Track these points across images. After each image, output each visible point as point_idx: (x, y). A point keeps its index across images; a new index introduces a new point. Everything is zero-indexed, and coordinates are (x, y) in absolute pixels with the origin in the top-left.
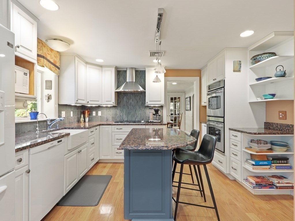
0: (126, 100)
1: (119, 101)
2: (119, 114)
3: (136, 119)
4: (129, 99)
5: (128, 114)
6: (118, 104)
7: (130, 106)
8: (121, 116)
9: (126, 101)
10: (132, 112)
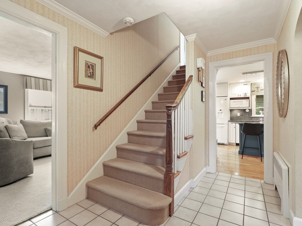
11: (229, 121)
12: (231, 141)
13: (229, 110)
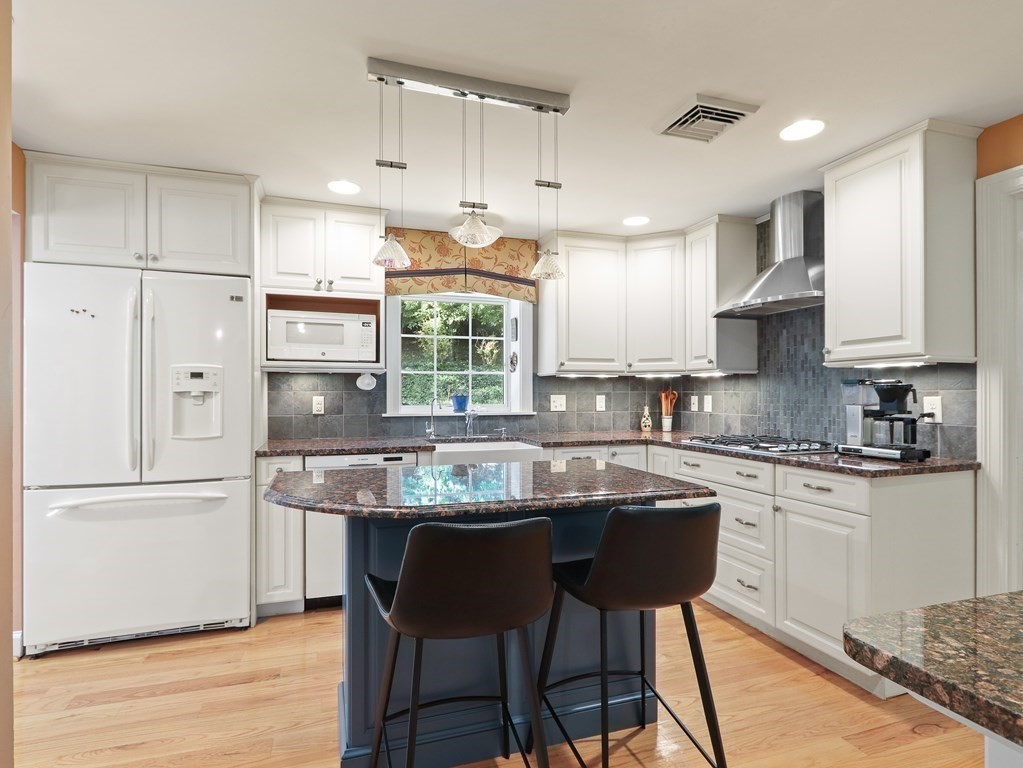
0: (788, 344)
1: (765, 354)
2: (762, 409)
3: (826, 435)
4: (799, 339)
5: (795, 408)
6: (759, 368)
7: (803, 374)
8: (772, 416)
9: (788, 350)
10: (810, 400)
11: (259, 455)
12: (276, 588)
13: (258, 374)
